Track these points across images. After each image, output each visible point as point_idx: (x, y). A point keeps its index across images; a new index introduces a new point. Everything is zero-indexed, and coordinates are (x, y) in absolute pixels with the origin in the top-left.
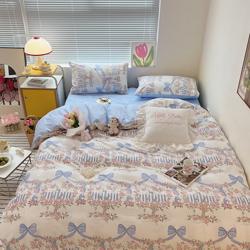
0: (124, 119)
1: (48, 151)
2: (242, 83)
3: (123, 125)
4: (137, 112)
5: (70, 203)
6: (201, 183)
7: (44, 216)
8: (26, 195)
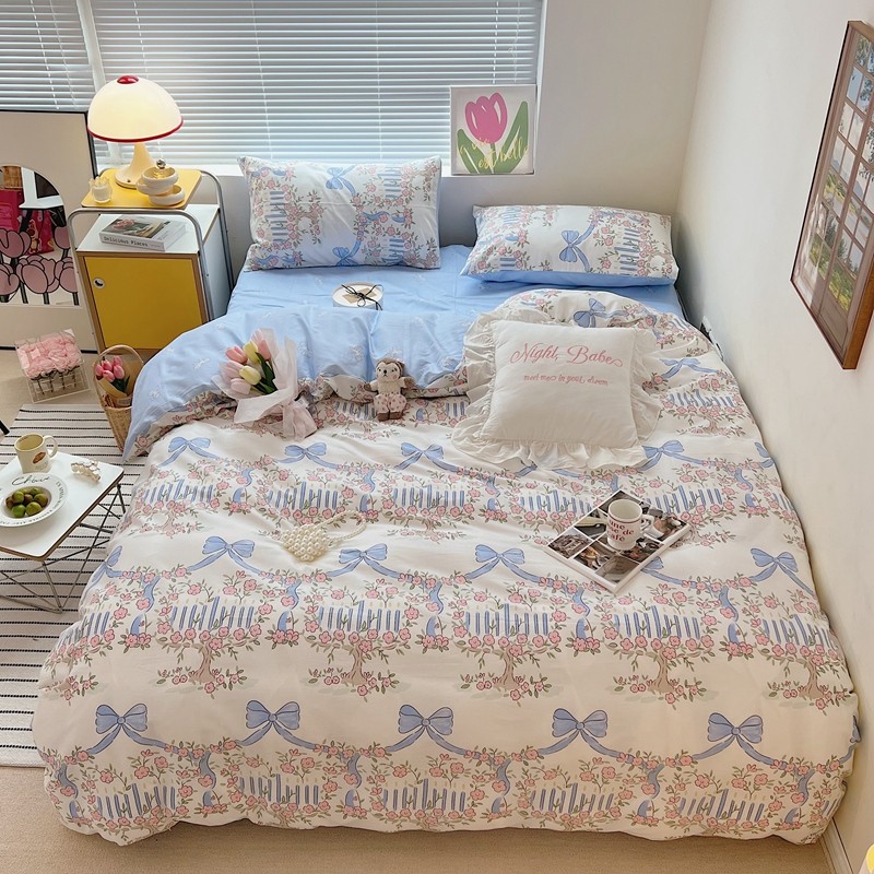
0: (423, 364)
1: (177, 471)
2: (806, 250)
3: (420, 383)
4: (468, 341)
5: (249, 639)
6: (662, 577)
7: (169, 680)
8: (111, 615)
